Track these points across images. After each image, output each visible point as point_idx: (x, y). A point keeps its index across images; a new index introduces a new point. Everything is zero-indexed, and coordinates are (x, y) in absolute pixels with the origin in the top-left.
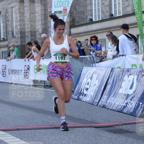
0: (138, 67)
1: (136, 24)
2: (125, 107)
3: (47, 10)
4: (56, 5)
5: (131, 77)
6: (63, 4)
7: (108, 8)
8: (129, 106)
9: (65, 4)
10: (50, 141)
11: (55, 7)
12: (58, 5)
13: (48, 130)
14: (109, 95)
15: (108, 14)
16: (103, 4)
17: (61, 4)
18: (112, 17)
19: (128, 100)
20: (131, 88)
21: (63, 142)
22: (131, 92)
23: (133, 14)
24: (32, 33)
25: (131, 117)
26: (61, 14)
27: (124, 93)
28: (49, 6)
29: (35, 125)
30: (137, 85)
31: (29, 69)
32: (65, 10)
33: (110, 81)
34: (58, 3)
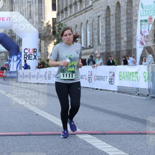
3: (133, 18)
4: (142, 14)
6: (148, 13)
9: (151, 13)
10: (135, 146)
11: (141, 16)
12: (144, 14)
13: (133, 135)
17: (147, 13)
21: (148, 148)
24: (117, 41)
26: (146, 23)
28: (134, 14)
29: (120, 130)
31: (114, 75)
32: (150, 18)
34: (144, 12)
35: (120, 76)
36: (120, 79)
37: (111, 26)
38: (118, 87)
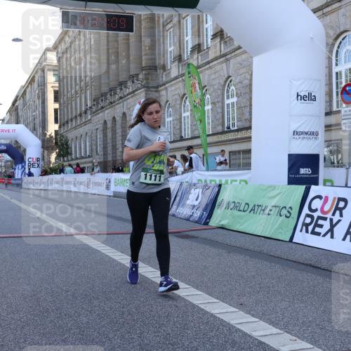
0: (203, 181)
1: (201, 145)
2: (191, 216)
5: (197, 190)
7: (178, 131)
8: (195, 215)
14: (178, 206)
15: (178, 136)
16: (174, 127)
18: (182, 139)
19: (194, 210)
20: (197, 200)
22: (196, 203)
23: (199, 137)
25: (196, 224)
27: (191, 204)
30: (202, 198)
31: (110, 182)
33: (180, 194)
35: (115, 182)
36: (116, 185)
37: (108, 138)
38: (114, 192)
